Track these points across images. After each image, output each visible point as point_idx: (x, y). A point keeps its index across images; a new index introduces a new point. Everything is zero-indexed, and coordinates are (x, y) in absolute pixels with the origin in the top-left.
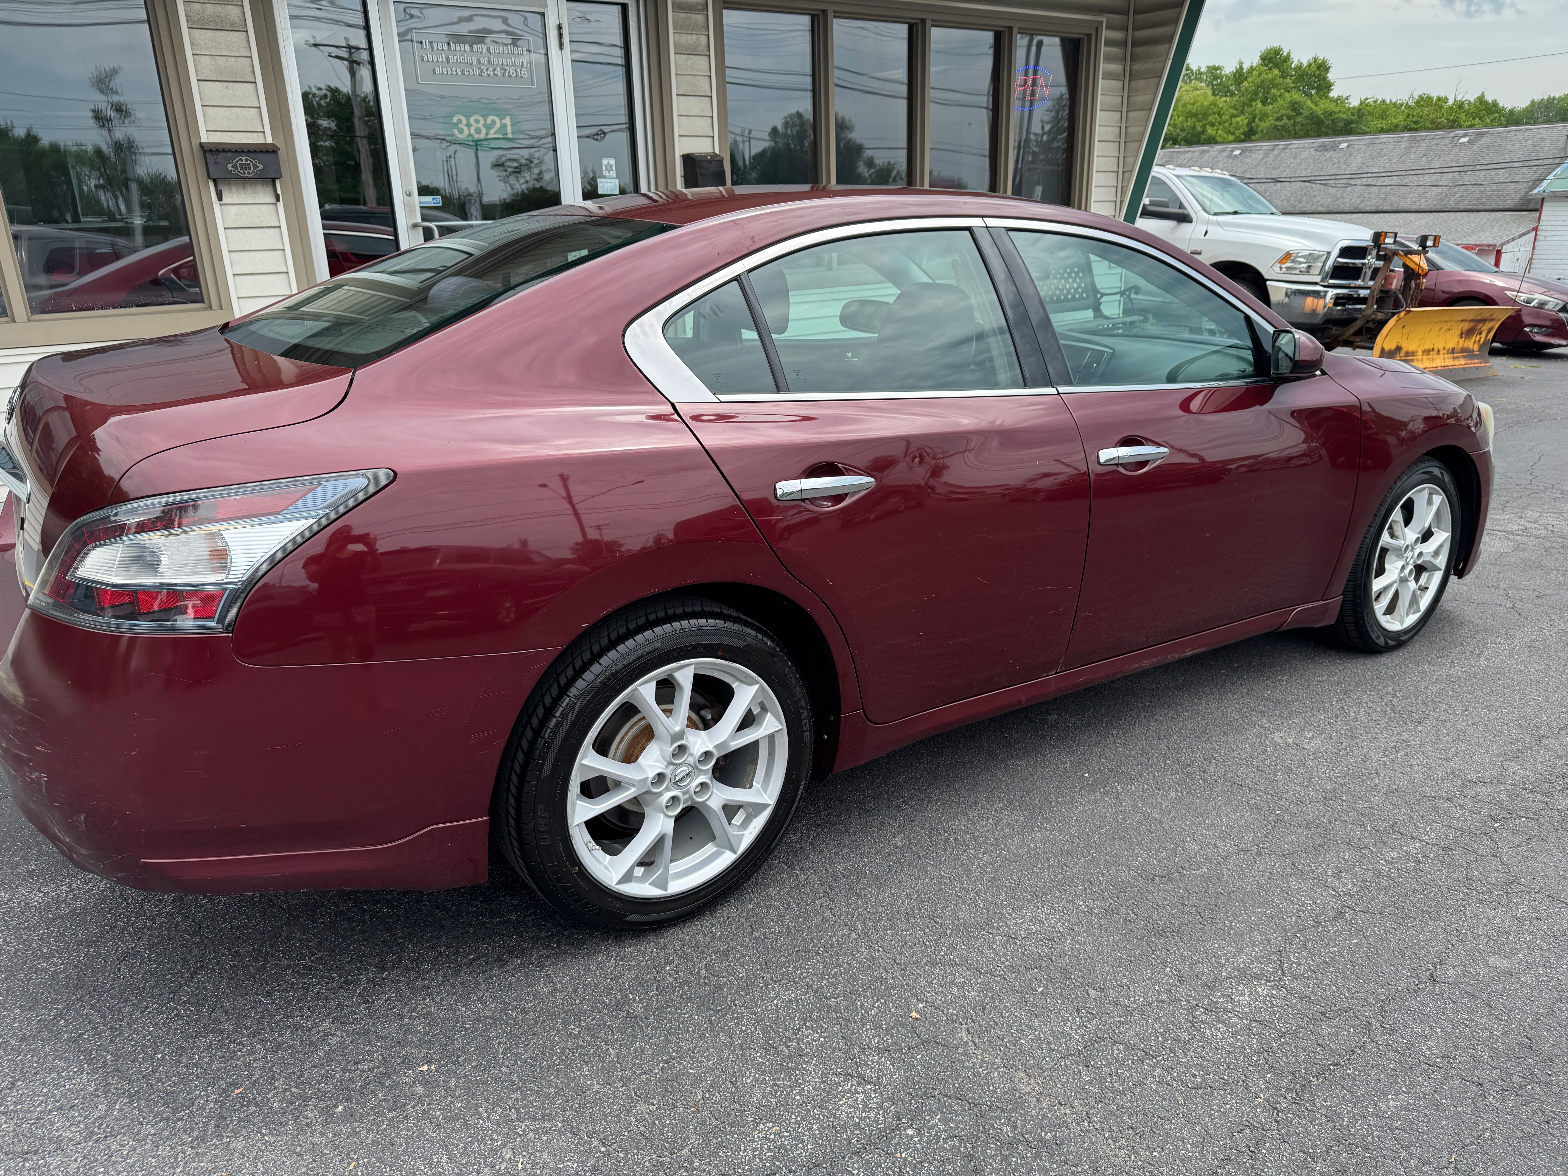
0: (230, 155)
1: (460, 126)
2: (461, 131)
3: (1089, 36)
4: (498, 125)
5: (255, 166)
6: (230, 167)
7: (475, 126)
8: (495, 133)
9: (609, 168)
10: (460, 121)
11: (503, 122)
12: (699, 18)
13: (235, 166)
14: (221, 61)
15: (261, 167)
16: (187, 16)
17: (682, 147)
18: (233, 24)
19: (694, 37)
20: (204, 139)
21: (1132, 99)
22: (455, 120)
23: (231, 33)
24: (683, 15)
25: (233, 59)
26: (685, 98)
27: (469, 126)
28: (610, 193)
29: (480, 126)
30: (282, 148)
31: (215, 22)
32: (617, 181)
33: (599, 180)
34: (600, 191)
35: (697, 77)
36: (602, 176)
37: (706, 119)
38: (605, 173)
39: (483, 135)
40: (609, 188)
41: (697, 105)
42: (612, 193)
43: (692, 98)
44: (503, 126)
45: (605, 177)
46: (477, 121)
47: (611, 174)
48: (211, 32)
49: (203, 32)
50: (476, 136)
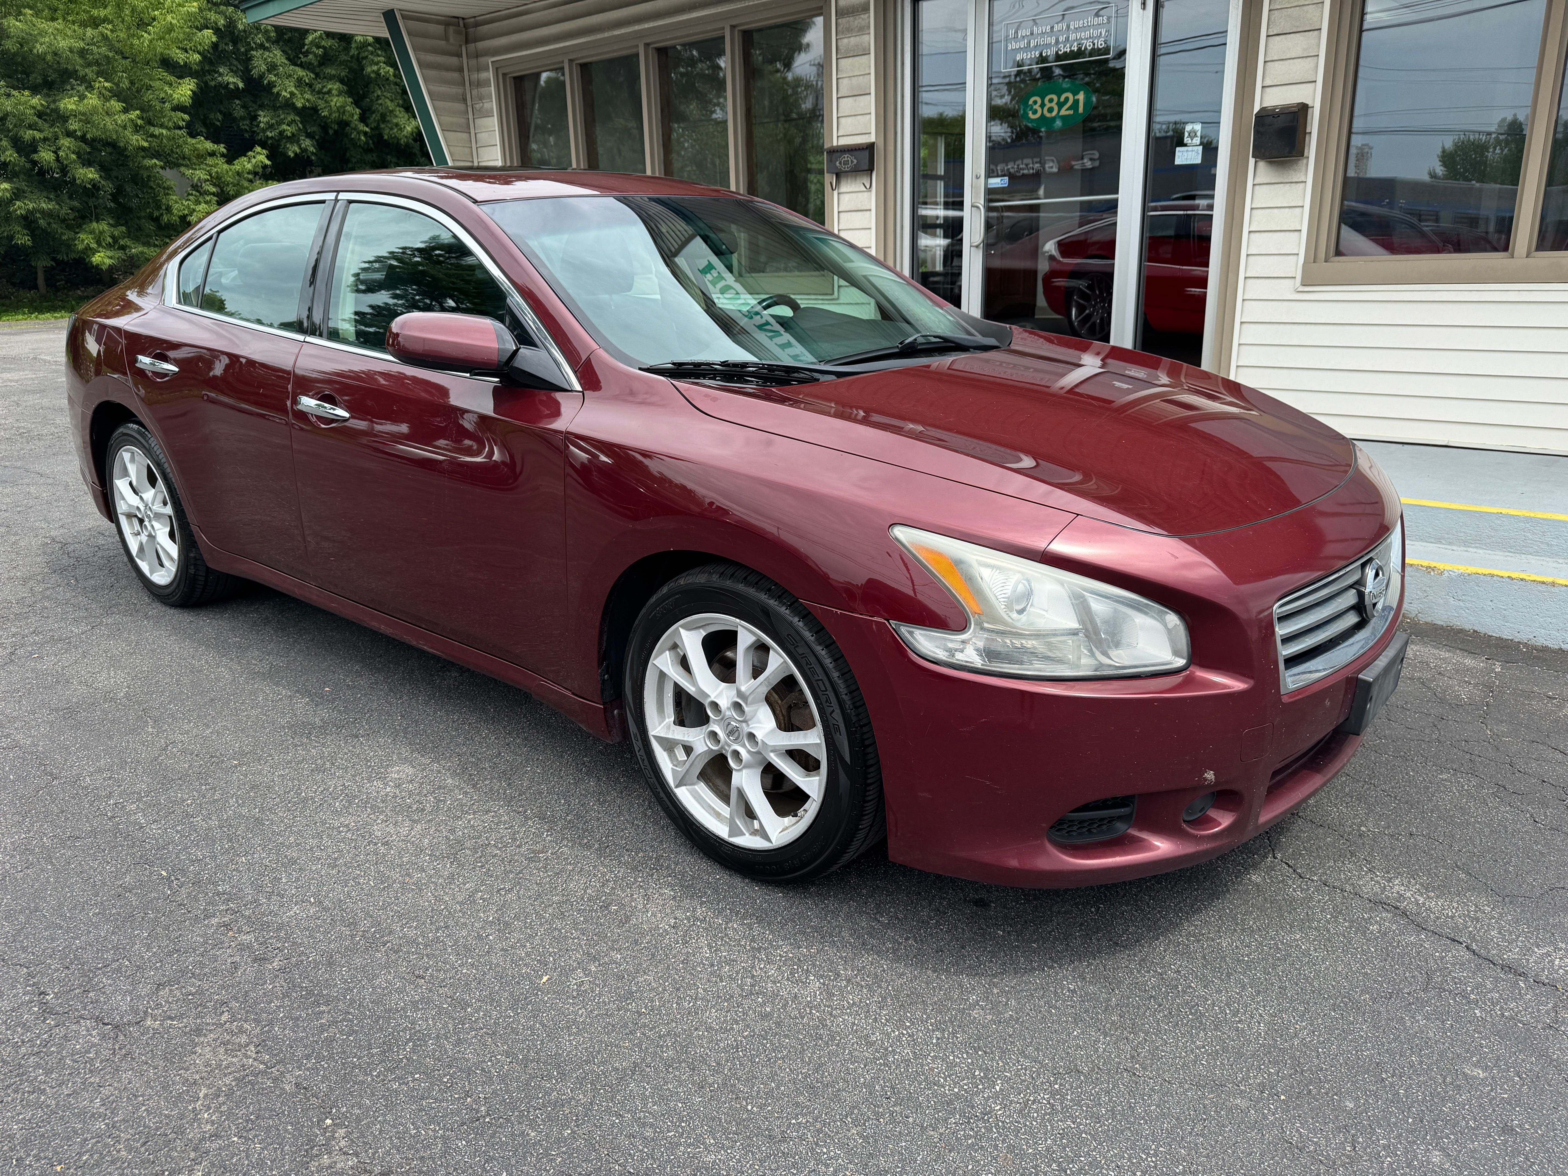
0: (839, 154)
1: (1035, 107)
2: (1035, 112)
4: (1071, 102)
5: (852, 162)
6: (838, 164)
7: (1048, 105)
8: (1067, 110)
9: (1193, 134)
10: (1035, 102)
11: (1076, 97)
13: (840, 163)
14: (854, 80)
15: (855, 161)
16: (837, 51)
17: (1262, 99)
18: (864, 50)
20: (835, 143)
22: (1031, 102)
23: (863, 57)
25: (861, 77)
26: (1277, 38)
27: (1043, 105)
28: (1189, 162)
29: (1054, 105)
30: (880, 145)
31: (854, 50)
32: (1201, 147)
33: (1178, 149)
34: (1178, 162)
35: (1305, 8)
36: (1182, 144)
37: (1310, 59)
38: (1187, 140)
39: (1054, 113)
40: (1189, 157)
41: (1296, 44)
42: (1191, 162)
43: (1292, 35)
44: (1076, 102)
45: (1186, 145)
46: (1051, 101)
47: (1194, 141)
48: (850, 59)
49: (846, 60)
50: (1048, 115)
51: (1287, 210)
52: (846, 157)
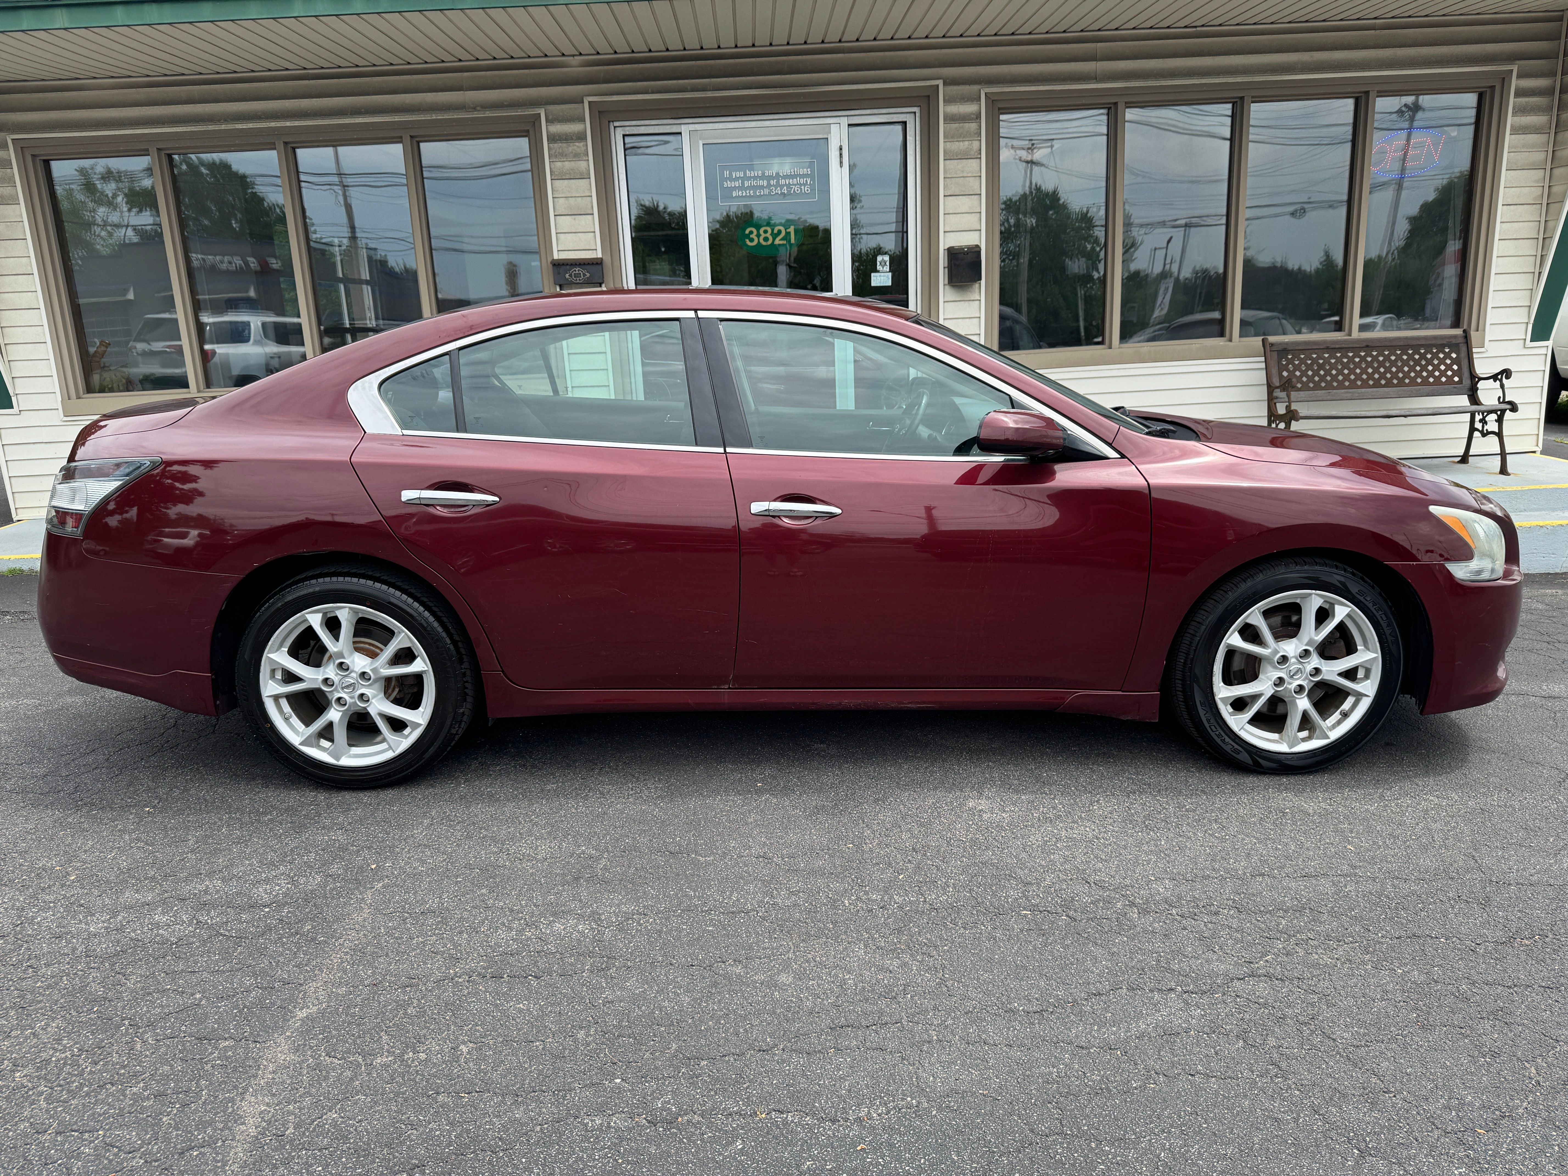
0: (568, 267)
1: (751, 236)
2: (752, 240)
3: (1493, 88)
4: (783, 234)
5: (584, 275)
6: (567, 276)
7: (763, 235)
8: (781, 240)
9: (883, 263)
10: (751, 232)
11: (788, 230)
12: (973, 126)
13: (570, 275)
14: (572, 200)
15: (588, 275)
16: (551, 172)
17: (946, 241)
18: (582, 174)
19: (967, 143)
20: (556, 257)
21: (1558, 154)
22: (747, 232)
23: (580, 180)
24: (957, 125)
25: (580, 199)
26: (950, 198)
27: (758, 236)
28: (882, 285)
29: (768, 235)
30: (607, 260)
31: (570, 174)
32: (890, 274)
33: (873, 274)
34: (873, 284)
35: (967, 179)
36: (876, 271)
37: (973, 214)
38: (879, 267)
39: (770, 242)
40: (882, 281)
41: (965, 203)
42: (884, 285)
43: (960, 197)
44: (788, 234)
45: (878, 272)
46: (765, 232)
47: (885, 269)
48: (566, 181)
49: (561, 181)
50: (764, 243)
51: (968, 320)
52: (577, 270)
